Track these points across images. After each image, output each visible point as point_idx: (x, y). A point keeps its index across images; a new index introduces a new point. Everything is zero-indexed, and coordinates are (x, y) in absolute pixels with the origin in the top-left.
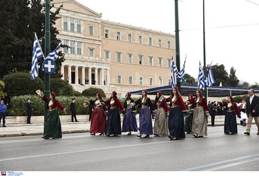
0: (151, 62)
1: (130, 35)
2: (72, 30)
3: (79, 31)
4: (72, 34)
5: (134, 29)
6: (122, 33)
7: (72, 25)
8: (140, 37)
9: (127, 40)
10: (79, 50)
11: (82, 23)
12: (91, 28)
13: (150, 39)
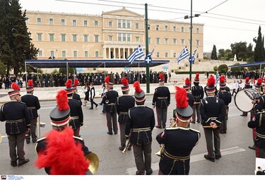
0: (183, 42)
1: (166, 27)
2: (124, 27)
3: (129, 27)
4: (124, 29)
5: (169, 22)
6: (161, 25)
7: (124, 24)
8: (175, 27)
9: (165, 30)
10: (129, 39)
11: (130, 22)
12: (137, 24)
13: (183, 28)
